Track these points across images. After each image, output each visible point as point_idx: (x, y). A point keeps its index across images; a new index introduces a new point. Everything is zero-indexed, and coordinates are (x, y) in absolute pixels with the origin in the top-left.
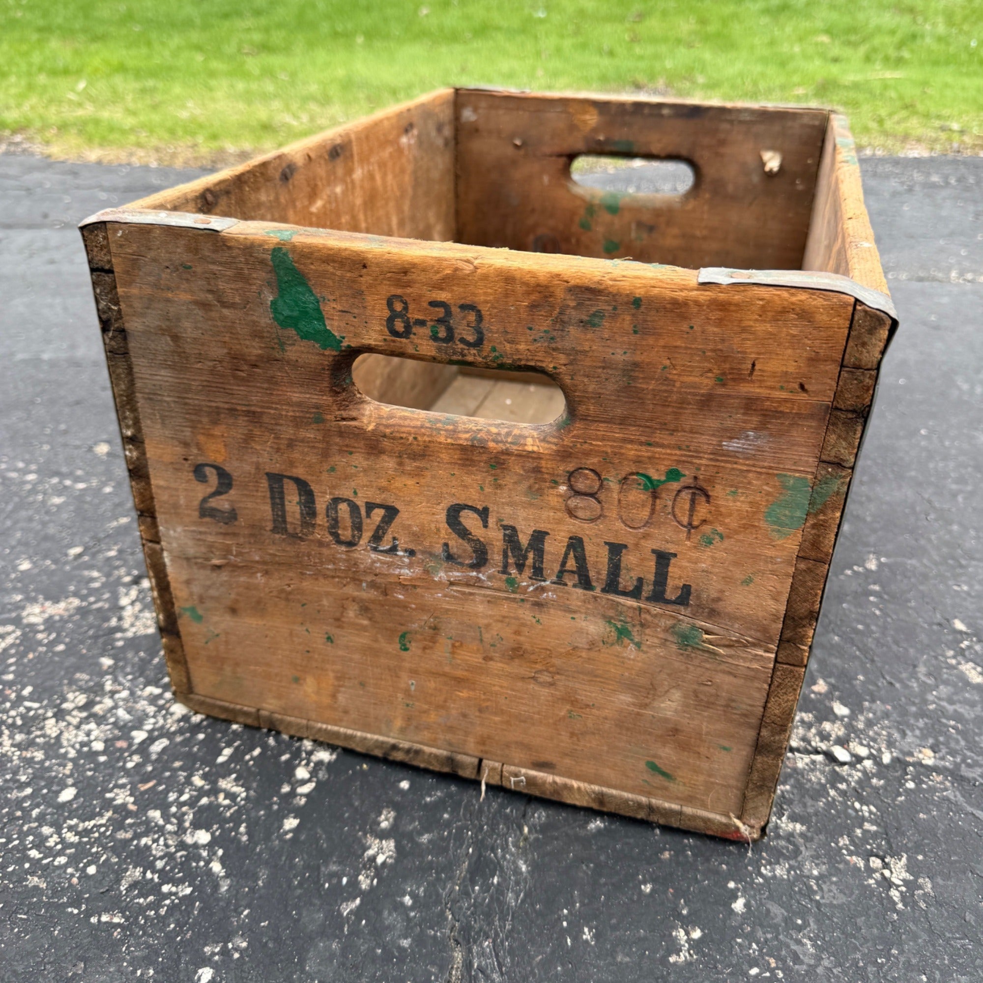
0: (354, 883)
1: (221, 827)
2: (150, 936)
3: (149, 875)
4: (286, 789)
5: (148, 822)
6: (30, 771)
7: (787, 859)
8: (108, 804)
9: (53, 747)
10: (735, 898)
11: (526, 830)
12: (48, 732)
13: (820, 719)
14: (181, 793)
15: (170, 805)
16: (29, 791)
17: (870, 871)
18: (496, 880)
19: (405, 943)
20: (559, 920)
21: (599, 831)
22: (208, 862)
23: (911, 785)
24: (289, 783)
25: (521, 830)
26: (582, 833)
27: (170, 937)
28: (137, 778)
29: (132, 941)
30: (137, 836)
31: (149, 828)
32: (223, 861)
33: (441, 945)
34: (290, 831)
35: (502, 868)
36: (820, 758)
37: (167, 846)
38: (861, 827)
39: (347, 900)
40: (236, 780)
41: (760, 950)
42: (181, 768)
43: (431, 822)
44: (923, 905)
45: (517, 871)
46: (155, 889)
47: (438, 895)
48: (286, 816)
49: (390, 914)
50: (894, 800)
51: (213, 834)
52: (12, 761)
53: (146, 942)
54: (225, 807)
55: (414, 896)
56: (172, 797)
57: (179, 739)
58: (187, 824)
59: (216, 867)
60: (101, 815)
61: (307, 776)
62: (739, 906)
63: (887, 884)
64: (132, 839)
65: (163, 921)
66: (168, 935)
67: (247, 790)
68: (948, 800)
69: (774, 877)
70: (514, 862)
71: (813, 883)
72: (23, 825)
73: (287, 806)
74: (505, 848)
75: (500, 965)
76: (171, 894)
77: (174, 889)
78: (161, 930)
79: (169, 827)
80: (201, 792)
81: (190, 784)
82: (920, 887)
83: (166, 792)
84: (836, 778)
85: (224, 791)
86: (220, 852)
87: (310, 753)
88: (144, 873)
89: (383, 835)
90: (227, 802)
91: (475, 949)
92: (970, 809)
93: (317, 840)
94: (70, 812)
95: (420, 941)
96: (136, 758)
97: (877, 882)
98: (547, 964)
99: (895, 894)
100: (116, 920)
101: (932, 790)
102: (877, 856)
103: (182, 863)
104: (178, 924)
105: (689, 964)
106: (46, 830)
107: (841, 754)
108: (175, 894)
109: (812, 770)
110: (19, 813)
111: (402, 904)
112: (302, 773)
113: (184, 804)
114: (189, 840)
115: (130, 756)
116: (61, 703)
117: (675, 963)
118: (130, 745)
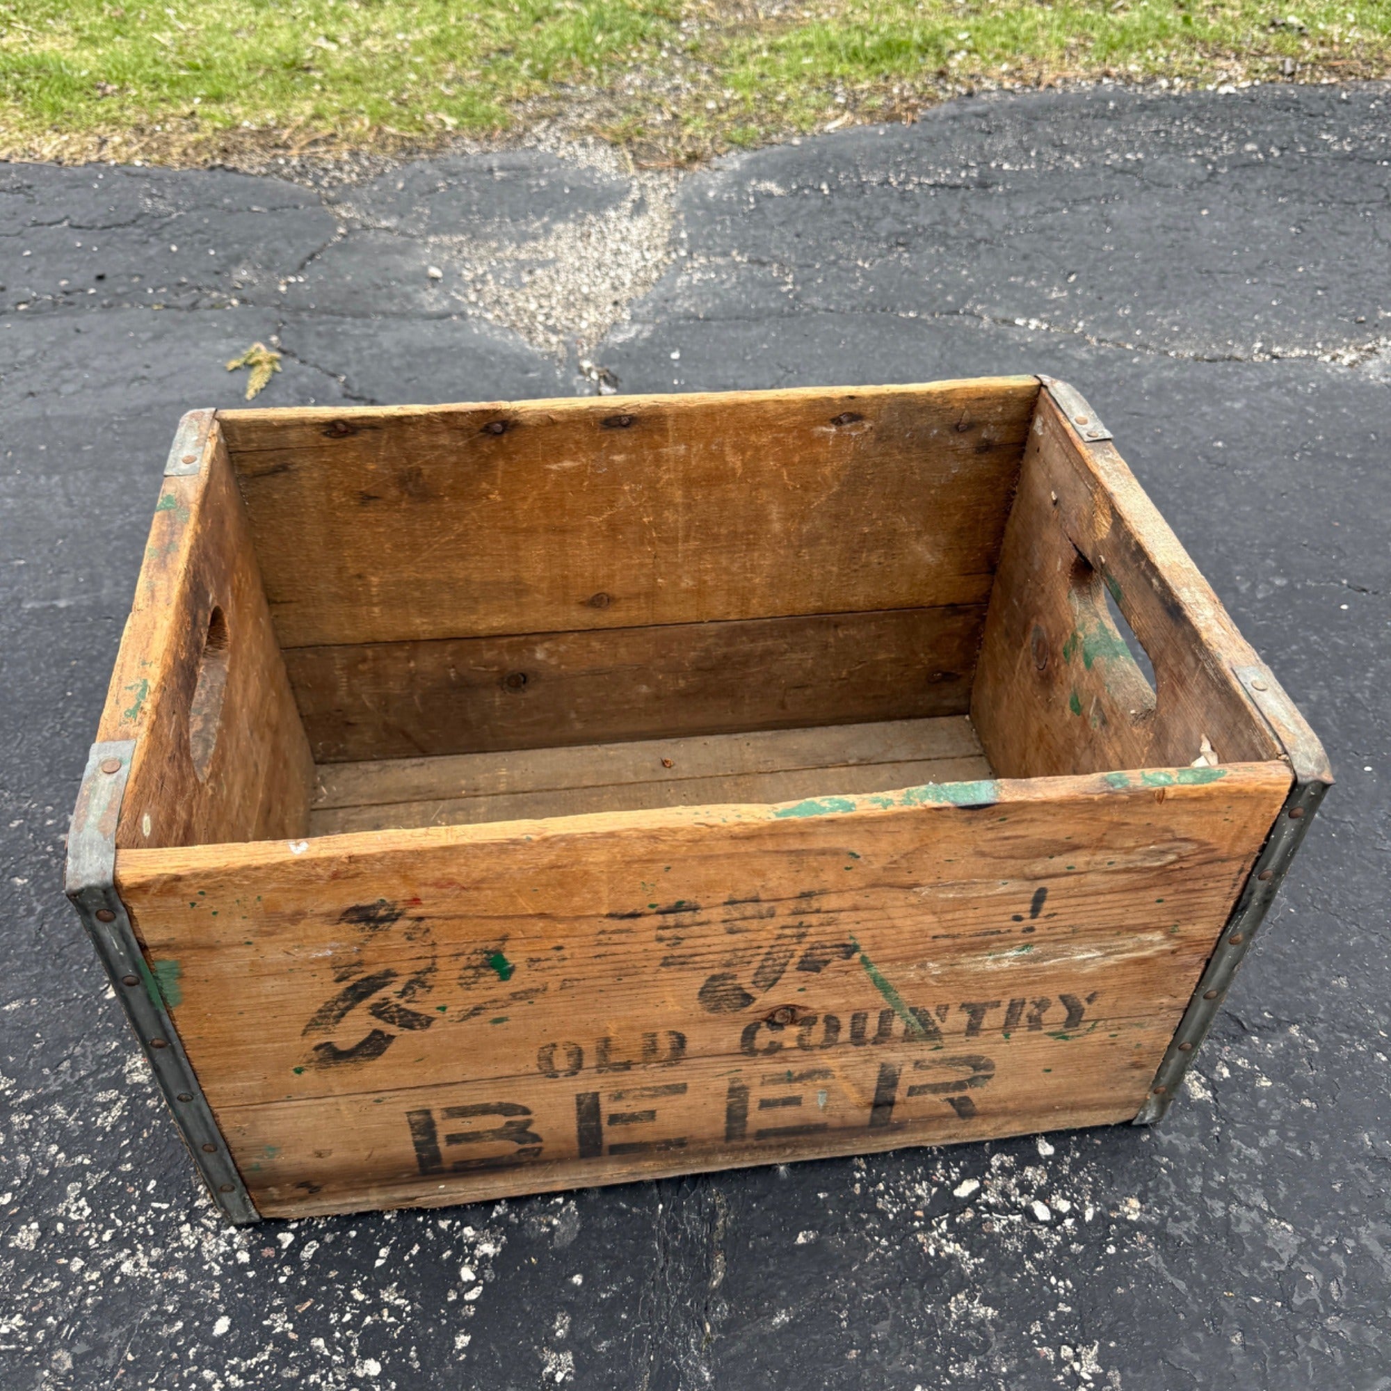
1: (390, 1354)
4: (452, 1297)
5: (313, 1352)
6: (176, 1298)
7: (977, 1354)
8: (267, 1333)
9: (194, 1261)
11: (708, 1328)
12: (186, 1242)
13: (1021, 1165)
14: (342, 1314)
15: (333, 1329)
16: (180, 1325)
17: (1061, 1363)
21: (784, 1327)
23: (1111, 1250)
24: (455, 1287)
25: (703, 1329)
26: (767, 1329)
28: (292, 1297)
30: (305, 1374)
31: (315, 1361)
34: (463, 1350)
35: (684, 1376)
36: (1018, 1218)
37: (337, 1382)
38: (1055, 1308)
40: (397, 1289)
42: (338, 1280)
43: (609, 1327)
45: (700, 1381)
48: (456, 1333)
50: (1092, 1271)
51: (382, 1363)
52: (154, 1286)
54: (391, 1325)
56: (334, 1318)
57: (329, 1238)
60: (263, 1351)
61: (472, 1277)
63: (1076, 1380)
64: (299, 1378)
67: (411, 1303)
68: (1150, 1267)
69: (962, 1377)
70: (697, 1370)
71: (1000, 1382)
72: (181, 1371)
73: (456, 1319)
74: (686, 1350)
79: (335, 1358)
80: (364, 1310)
81: (351, 1299)
82: (1109, 1382)
83: (326, 1312)
84: (1034, 1244)
85: (387, 1305)
86: (393, 1385)
87: (473, 1246)
89: (559, 1347)
90: (392, 1319)
92: (1170, 1279)
93: (493, 1358)
94: (229, 1349)
96: (287, 1270)
97: (1066, 1378)
101: (1134, 1255)
102: (1069, 1345)
106: (208, 1374)
107: (1041, 1212)
109: (1009, 1236)
110: (175, 1356)
112: (467, 1274)
113: (348, 1326)
114: (359, 1372)
115: (280, 1267)
116: (193, 1201)
118: (279, 1252)
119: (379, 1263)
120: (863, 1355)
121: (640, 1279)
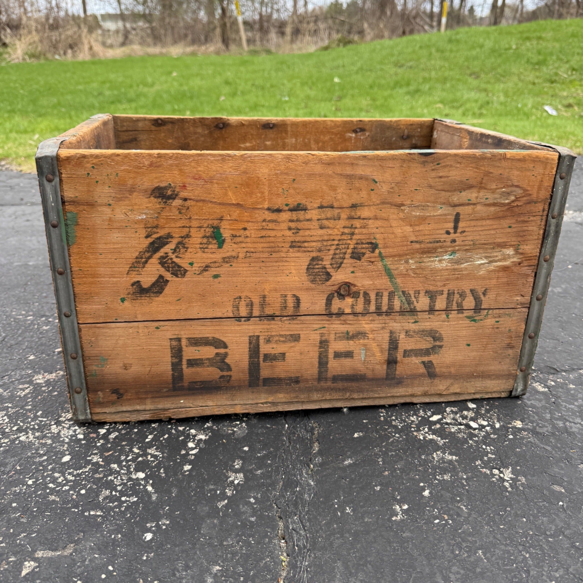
0: (223, 493)
1: (150, 471)
2: (117, 520)
3: (114, 493)
5: (111, 469)
6: (45, 449)
7: (449, 472)
8: (89, 462)
9: (56, 438)
10: (424, 490)
11: (312, 466)
12: (53, 431)
13: (461, 411)
14: (128, 456)
15: (123, 461)
16: (45, 458)
17: (493, 475)
18: (298, 489)
19: (253, 519)
20: (333, 504)
21: (350, 465)
22: (145, 486)
23: (511, 437)
24: (185, 449)
25: (309, 467)
26: (341, 466)
27: (128, 520)
28: (103, 450)
29: (108, 523)
30: (106, 476)
31: (112, 472)
32: (152, 485)
33: (272, 519)
34: (187, 471)
35: (301, 483)
36: (462, 427)
37: (122, 480)
38: (487, 456)
39: (220, 501)
40: (156, 449)
41: (439, 512)
42: (126, 445)
43: (261, 463)
44: (521, 488)
45: (309, 485)
46: (118, 499)
47: (268, 497)
48: (185, 465)
49: (243, 506)
50: (503, 444)
51: (146, 474)
52: (35, 445)
53: (115, 523)
54: (152, 461)
55: (254, 498)
56: (123, 458)
57: (123, 431)
58: (132, 470)
59: (149, 488)
60: (86, 468)
61: (194, 446)
62: (426, 493)
63: (503, 480)
64: (103, 478)
65: (123, 513)
66: (126, 519)
67: (163, 453)
68: (531, 442)
69: (444, 480)
70: (307, 481)
71: (464, 481)
72: (44, 473)
73: (185, 459)
74: (301, 475)
75: (304, 527)
76: (126, 501)
77: (128, 499)
78: (123, 517)
79: (122, 471)
80: (138, 455)
81: (132, 451)
82: (519, 481)
83: (119, 456)
84: (471, 436)
85: (150, 454)
86: (151, 482)
87: (195, 436)
88: (111, 492)
89: (237, 471)
90: (152, 459)
91: (290, 520)
92: (542, 446)
93: (202, 475)
94: (69, 466)
95: (260, 517)
96: (102, 441)
97: (497, 479)
98: (328, 524)
99: (506, 484)
100: (98, 513)
101: (522, 438)
102: (496, 468)
103: (131, 487)
104: (131, 514)
105: (402, 521)
106: (57, 475)
107: (473, 425)
108: (129, 501)
109: (459, 433)
110: (41, 468)
111: (250, 502)
112: (191, 445)
113: (130, 460)
114: (134, 477)
115: (99, 440)
116: (58, 418)
117: (395, 520)
118: (98, 435)
119: (147, 440)
120: (392, 473)
121: (277, 449)
